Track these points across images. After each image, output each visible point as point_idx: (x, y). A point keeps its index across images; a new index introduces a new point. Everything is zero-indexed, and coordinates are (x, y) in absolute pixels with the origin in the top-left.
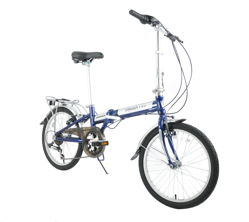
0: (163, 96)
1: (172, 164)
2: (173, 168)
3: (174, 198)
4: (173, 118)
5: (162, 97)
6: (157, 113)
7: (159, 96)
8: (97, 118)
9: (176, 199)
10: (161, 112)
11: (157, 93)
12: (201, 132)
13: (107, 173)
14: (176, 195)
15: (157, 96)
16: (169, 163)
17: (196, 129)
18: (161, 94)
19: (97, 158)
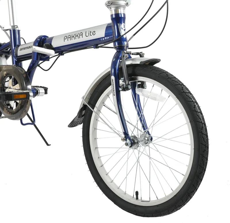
0: (124, 14)
1: (130, 139)
2: (130, 146)
3: (135, 196)
4: (141, 56)
5: (123, 16)
6: (113, 46)
7: (117, 15)
8: (21, 50)
9: (137, 198)
10: (118, 44)
11: (113, 9)
12: (183, 84)
13: (48, 145)
14: (137, 193)
15: (114, 13)
16: (125, 137)
17: (173, 79)
18: (121, 11)
19: (19, 121)
